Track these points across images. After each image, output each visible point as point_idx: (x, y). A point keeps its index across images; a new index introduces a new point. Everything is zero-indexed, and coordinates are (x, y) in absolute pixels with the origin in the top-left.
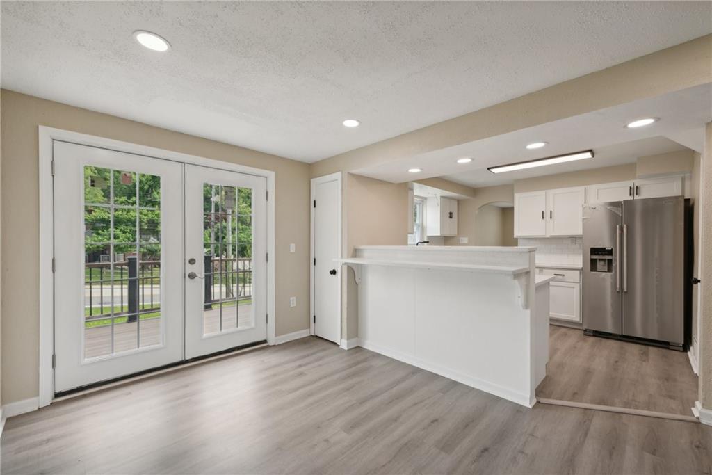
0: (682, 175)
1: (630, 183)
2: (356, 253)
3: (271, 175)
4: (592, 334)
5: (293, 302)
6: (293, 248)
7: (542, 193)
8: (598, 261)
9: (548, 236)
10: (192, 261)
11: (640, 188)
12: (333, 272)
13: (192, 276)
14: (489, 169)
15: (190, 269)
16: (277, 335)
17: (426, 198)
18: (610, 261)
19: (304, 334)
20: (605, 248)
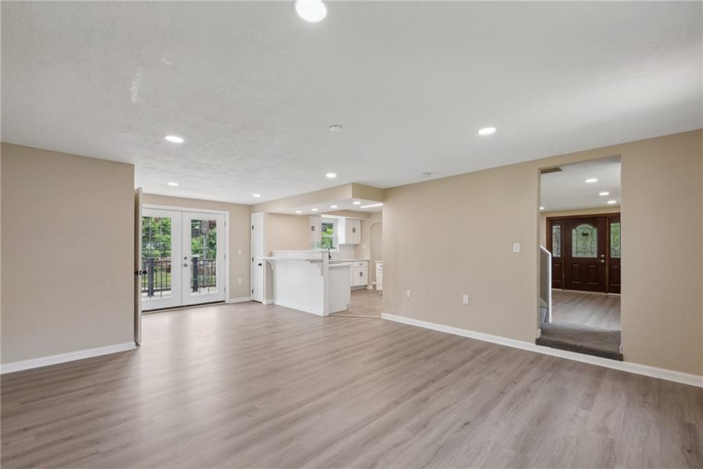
2: (271, 254)
3: (227, 213)
5: (240, 281)
6: (240, 252)
10: (186, 258)
12: (260, 265)
13: (186, 265)
15: (185, 262)
16: (230, 298)
19: (247, 299)
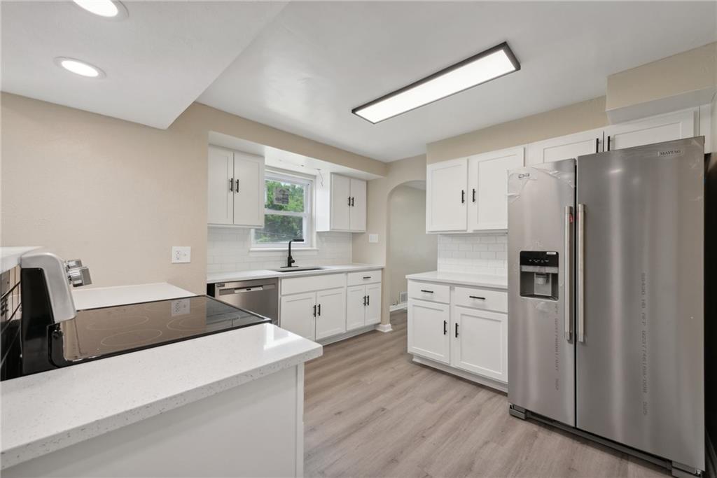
0: (696, 108)
1: (597, 133)
4: (523, 416)
7: (462, 161)
8: (535, 275)
9: (470, 231)
11: (614, 139)
14: (354, 111)
17: (315, 177)
18: (555, 276)
20: (545, 253)
